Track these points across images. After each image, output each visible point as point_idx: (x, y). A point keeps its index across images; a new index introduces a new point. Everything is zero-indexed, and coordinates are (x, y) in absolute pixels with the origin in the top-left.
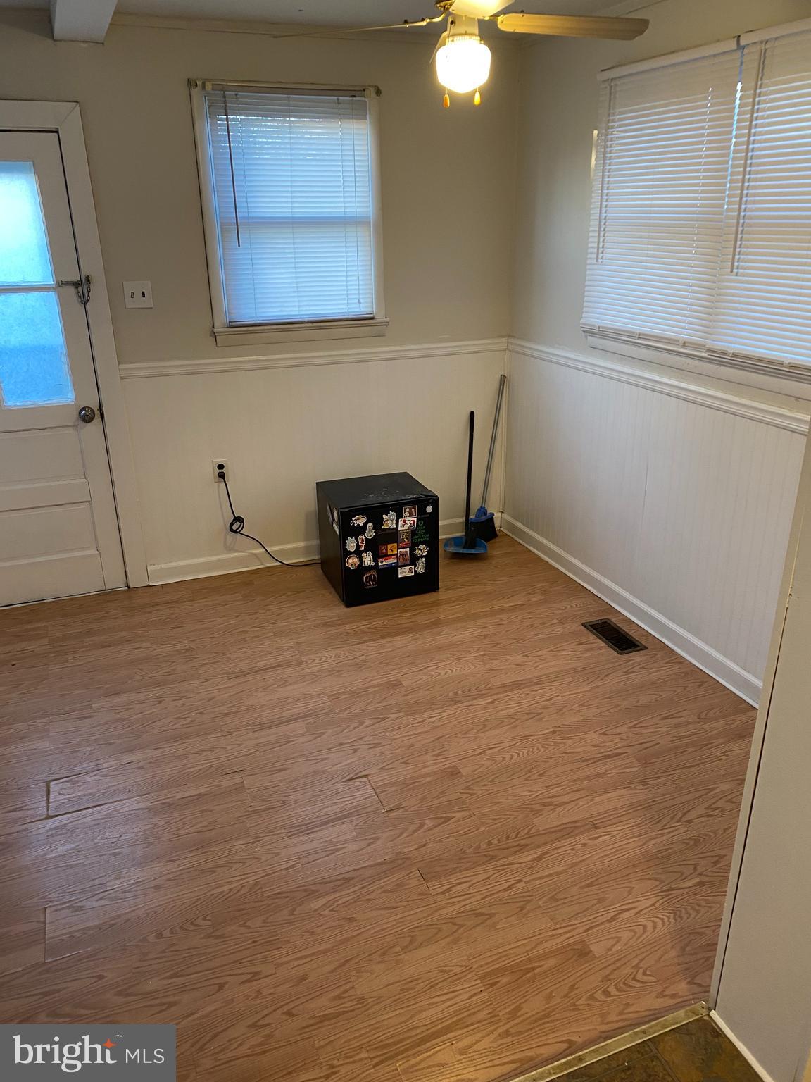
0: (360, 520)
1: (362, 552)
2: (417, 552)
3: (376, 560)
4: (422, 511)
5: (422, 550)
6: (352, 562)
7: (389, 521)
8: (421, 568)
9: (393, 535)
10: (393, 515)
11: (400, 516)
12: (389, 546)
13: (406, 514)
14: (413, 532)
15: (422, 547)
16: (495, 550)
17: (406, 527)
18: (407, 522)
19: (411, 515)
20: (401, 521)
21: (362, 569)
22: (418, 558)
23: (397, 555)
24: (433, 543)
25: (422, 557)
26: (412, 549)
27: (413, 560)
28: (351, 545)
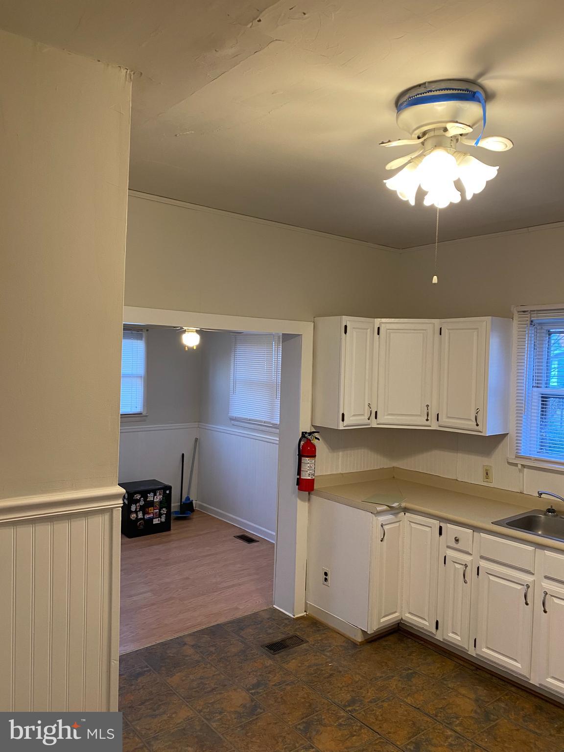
0: (138, 497)
1: (138, 511)
2: (162, 511)
3: (144, 516)
4: (165, 493)
5: (164, 511)
6: (133, 516)
7: (150, 497)
8: (163, 520)
9: (152, 504)
10: (152, 494)
11: (155, 495)
12: (150, 509)
13: (158, 494)
14: (161, 502)
15: (164, 509)
16: (195, 516)
17: (158, 500)
18: (158, 498)
19: (160, 494)
20: (155, 497)
21: (137, 519)
22: (162, 515)
23: (153, 513)
24: (169, 507)
25: (164, 514)
26: (160, 510)
27: (160, 515)
28: (133, 508)
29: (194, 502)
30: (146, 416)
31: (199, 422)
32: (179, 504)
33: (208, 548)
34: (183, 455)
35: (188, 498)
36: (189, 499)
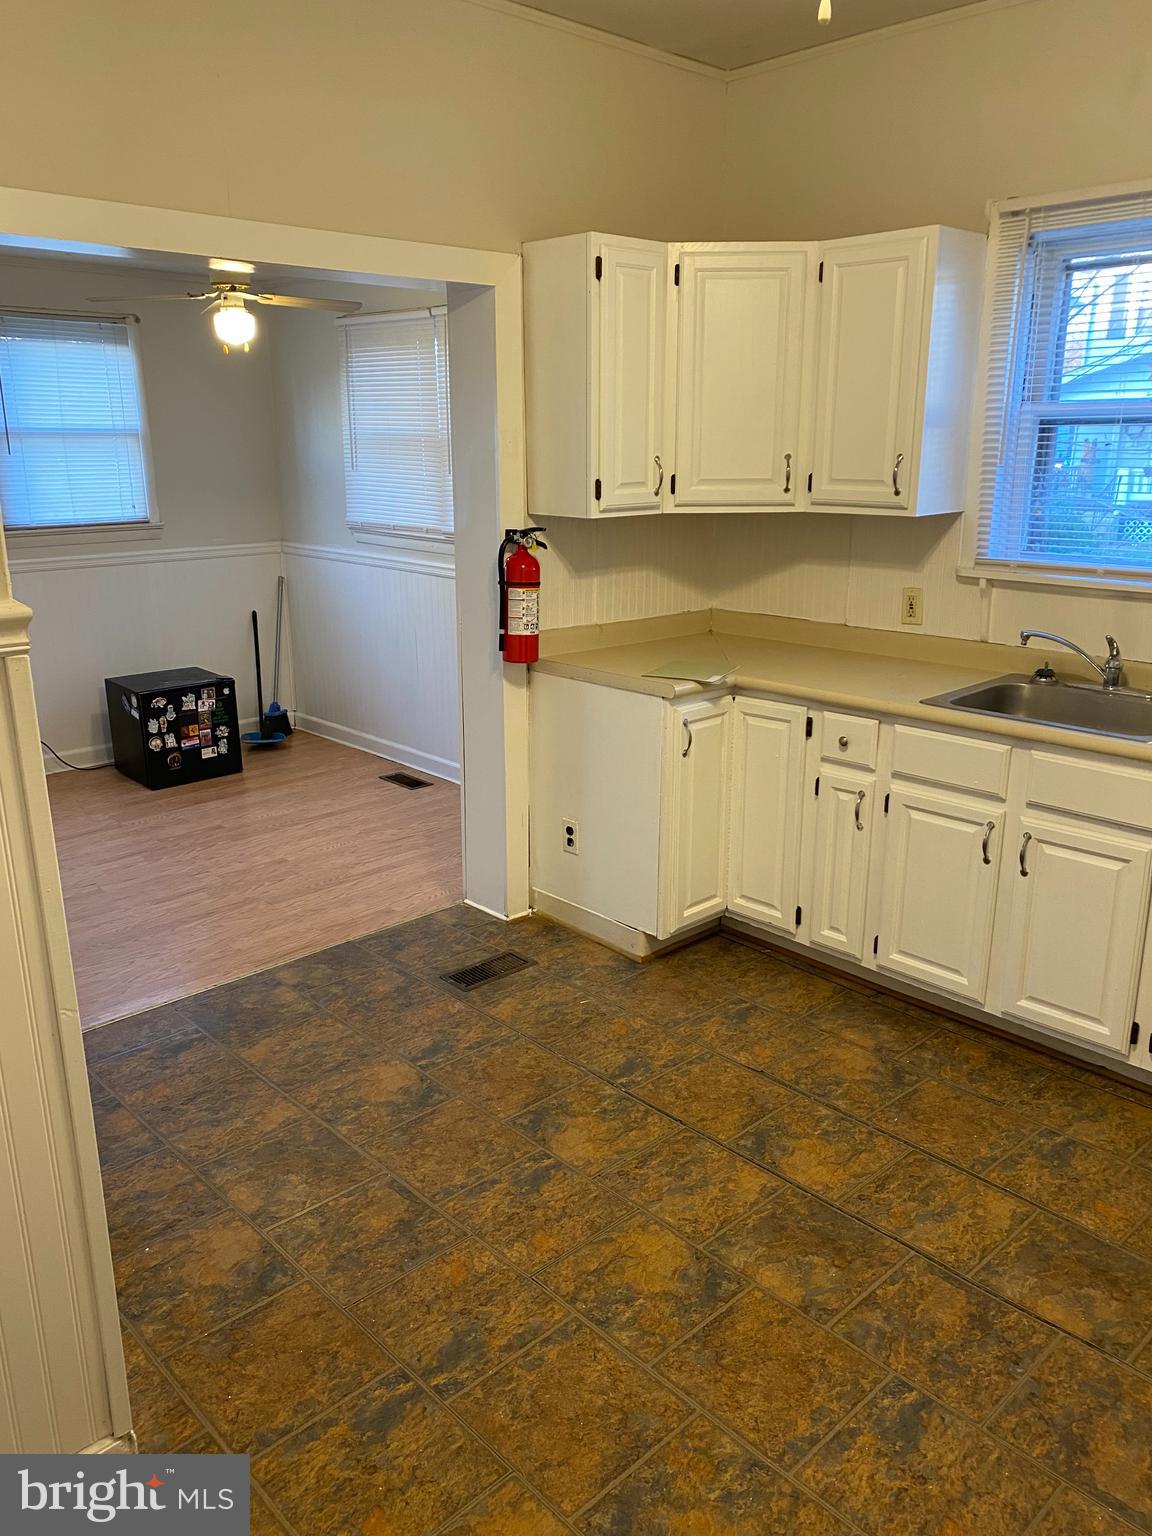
0: (161, 703)
1: (165, 733)
2: (218, 733)
3: (178, 742)
4: (219, 693)
5: (223, 731)
6: (155, 744)
7: (189, 703)
8: (223, 749)
9: (193, 717)
10: (192, 697)
11: (198, 697)
12: (191, 727)
13: (205, 696)
14: (213, 713)
15: (222, 728)
16: (295, 742)
17: (206, 708)
18: (206, 705)
19: (209, 697)
20: (200, 702)
21: (165, 751)
22: (220, 739)
23: (198, 736)
24: (233, 724)
25: (223, 738)
26: (214, 730)
27: (215, 741)
28: (153, 727)
29: (290, 714)
30: (159, 528)
31: (282, 540)
32: (258, 719)
33: (326, 802)
34: (254, 614)
35: (275, 707)
36: (279, 709)
